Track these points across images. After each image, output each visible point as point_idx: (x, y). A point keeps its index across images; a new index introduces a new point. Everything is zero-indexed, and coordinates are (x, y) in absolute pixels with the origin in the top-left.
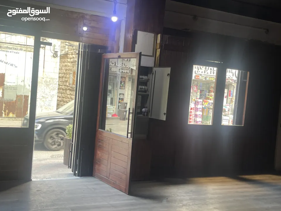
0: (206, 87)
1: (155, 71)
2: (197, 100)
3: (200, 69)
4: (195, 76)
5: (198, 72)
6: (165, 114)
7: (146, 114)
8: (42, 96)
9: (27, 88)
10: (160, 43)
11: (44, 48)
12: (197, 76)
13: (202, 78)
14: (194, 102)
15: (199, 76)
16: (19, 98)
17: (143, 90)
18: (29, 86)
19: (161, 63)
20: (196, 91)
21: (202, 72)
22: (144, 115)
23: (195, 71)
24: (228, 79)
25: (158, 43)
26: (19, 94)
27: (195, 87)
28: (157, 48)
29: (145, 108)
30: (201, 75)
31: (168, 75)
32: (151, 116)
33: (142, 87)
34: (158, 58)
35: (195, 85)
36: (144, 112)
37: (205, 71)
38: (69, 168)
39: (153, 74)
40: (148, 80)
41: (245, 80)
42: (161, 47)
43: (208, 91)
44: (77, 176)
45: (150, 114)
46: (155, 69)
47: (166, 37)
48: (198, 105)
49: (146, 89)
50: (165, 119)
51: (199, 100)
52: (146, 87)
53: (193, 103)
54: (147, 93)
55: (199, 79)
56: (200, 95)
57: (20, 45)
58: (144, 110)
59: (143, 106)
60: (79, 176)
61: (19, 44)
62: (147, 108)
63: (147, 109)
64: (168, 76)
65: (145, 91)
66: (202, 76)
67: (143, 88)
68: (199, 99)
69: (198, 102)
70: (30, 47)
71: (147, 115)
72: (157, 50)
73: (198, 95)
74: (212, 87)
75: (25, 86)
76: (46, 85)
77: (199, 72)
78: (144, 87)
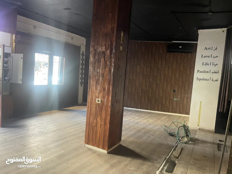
0: (38, 65)
1: (13, 56)
10: (15, 40)
19: (17, 50)
32: (12, 82)
34: (14, 47)
39: (11, 57)
40: (8, 61)
41: (63, 62)
42: (16, 42)
43: (40, 67)
45: (11, 80)
46: (12, 54)
47: (19, 36)
50: (21, 83)
54: (8, 68)
58: (6, 78)
63: (8, 78)
64: (21, 58)
72: (13, 43)
74: (42, 65)
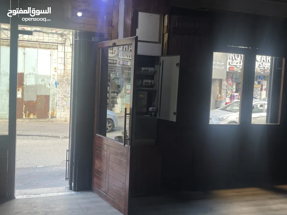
1: (163, 61)
2: (233, 94)
3: (234, 60)
4: (229, 68)
5: (232, 63)
6: (175, 113)
7: (153, 114)
8: (64, 96)
9: (47, 87)
10: (167, 26)
11: (63, 45)
12: (231, 67)
13: (237, 70)
14: (230, 97)
15: (234, 68)
16: (39, 98)
17: (149, 84)
18: (50, 85)
19: (169, 51)
20: (231, 84)
21: (237, 63)
22: (151, 115)
23: (229, 62)
24: (267, 70)
25: (166, 26)
26: (39, 94)
27: (230, 80)
28: (164, 33)
29: (152, 106)
30: (236, 66)
31: (177, 64)
32: (159, 117)
33: (147, 81)
34: (165, 44)
35: (230, 78)
36: (152, 112)
37: (240, 62)
38: (67, 180)
39: (160, 64)
40: (155, 73)
42: (169, 31)
44: (73, 190)
45: (158, 113)
46: (162, 58)
47: (175, 17)
48: (234, 99)
49: (153, 83)
50: (175, 120)
51: (235, 94)
52: (153, 81)
53: (228, 97)
54: (155, 88)
55: (233, 70)
56: (236, 88)
57: (39, 42)
58: (151, 109)
59: (150, 104)
60: (75, 191)
61: (37, 42)
62: (155, 106)
63: (155, 108)
64: (177, 66)
65: (152, 86)
66: (238, 68)
67: (149, 83)
68: (235, 92)
69: (234, 96)
70: (49, 44)
71: (155, 115)
72: (165, 34)
73: (233, 88)
75: (45, 85)
76: (68, 83)
77: (234, 63)
78: (150, 81)
